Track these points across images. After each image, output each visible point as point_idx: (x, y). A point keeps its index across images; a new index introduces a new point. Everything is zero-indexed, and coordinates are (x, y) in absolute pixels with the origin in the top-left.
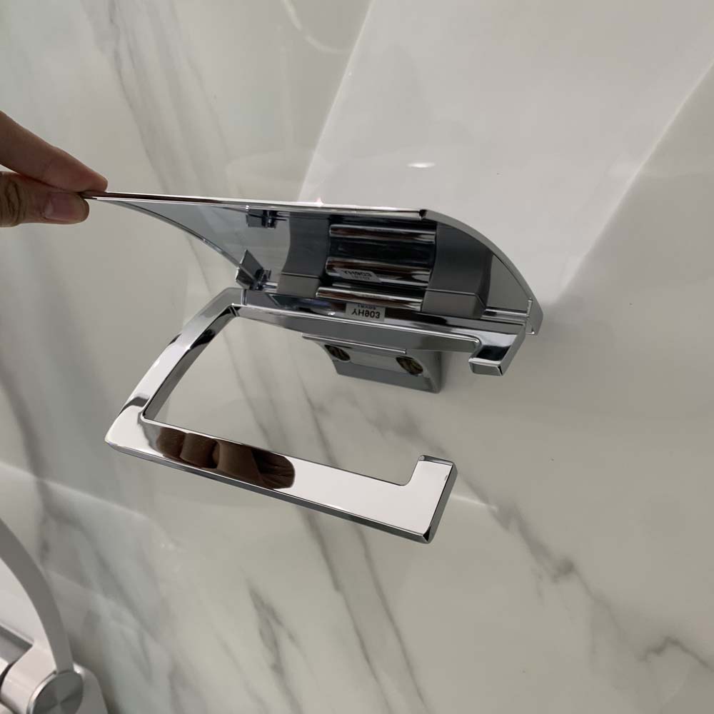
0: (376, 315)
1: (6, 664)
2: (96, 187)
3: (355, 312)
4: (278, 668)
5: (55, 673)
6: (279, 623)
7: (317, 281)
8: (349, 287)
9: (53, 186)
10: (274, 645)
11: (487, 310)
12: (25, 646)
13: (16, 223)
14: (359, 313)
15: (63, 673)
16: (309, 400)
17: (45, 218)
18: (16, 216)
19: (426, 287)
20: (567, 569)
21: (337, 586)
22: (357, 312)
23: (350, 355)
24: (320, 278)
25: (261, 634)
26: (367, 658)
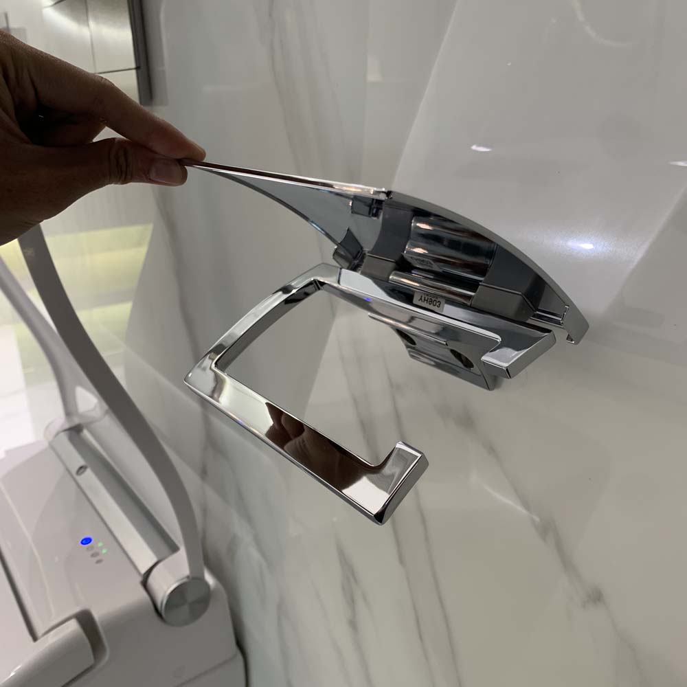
0: (437, 304)
1: (155, 560)
2: (194, 157)
3: (421, 299)
4: (353, 624)
5: (188, 577)
6: (356, 581)
7: (392, 265)
8: (432, 277)
9: (156, 153)
10: (351, 602)
11: (538, 312)
12: (174, 549)
13: (125, 181)
14: (425, 300)
15: (195, 580)
16: (390, 379)
17: (150, 179)
18: (124, 176)
19: (481, 281)
20: (596, 597)
21: (401, 560)
22: (423, 298)
23: (416, 342)
24: (396, 262)
25: (343, 588)
26: (421, 638)
